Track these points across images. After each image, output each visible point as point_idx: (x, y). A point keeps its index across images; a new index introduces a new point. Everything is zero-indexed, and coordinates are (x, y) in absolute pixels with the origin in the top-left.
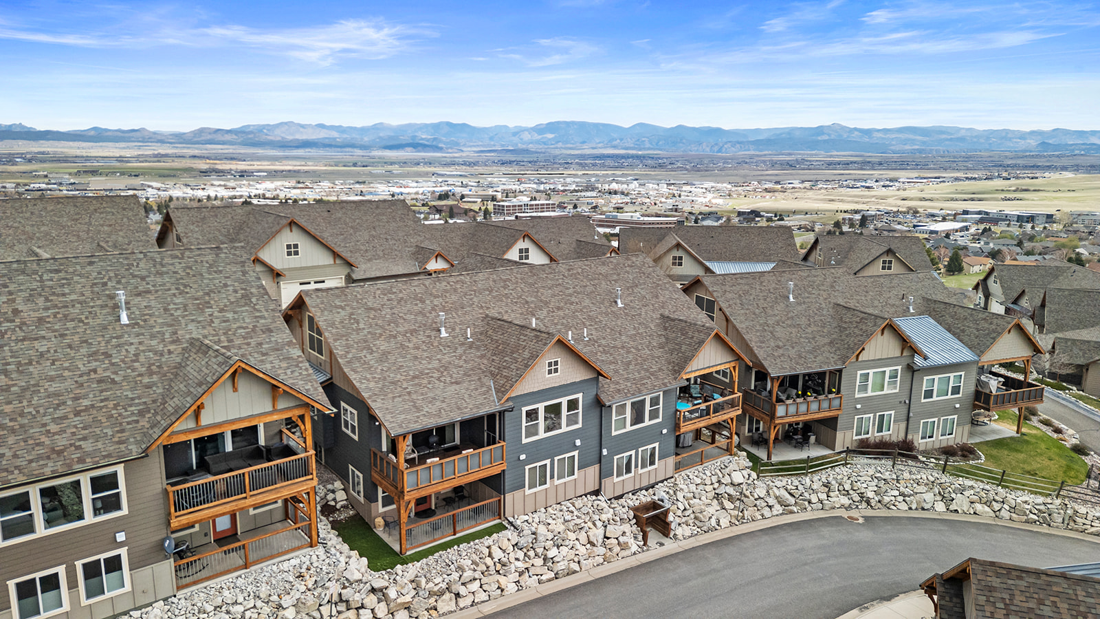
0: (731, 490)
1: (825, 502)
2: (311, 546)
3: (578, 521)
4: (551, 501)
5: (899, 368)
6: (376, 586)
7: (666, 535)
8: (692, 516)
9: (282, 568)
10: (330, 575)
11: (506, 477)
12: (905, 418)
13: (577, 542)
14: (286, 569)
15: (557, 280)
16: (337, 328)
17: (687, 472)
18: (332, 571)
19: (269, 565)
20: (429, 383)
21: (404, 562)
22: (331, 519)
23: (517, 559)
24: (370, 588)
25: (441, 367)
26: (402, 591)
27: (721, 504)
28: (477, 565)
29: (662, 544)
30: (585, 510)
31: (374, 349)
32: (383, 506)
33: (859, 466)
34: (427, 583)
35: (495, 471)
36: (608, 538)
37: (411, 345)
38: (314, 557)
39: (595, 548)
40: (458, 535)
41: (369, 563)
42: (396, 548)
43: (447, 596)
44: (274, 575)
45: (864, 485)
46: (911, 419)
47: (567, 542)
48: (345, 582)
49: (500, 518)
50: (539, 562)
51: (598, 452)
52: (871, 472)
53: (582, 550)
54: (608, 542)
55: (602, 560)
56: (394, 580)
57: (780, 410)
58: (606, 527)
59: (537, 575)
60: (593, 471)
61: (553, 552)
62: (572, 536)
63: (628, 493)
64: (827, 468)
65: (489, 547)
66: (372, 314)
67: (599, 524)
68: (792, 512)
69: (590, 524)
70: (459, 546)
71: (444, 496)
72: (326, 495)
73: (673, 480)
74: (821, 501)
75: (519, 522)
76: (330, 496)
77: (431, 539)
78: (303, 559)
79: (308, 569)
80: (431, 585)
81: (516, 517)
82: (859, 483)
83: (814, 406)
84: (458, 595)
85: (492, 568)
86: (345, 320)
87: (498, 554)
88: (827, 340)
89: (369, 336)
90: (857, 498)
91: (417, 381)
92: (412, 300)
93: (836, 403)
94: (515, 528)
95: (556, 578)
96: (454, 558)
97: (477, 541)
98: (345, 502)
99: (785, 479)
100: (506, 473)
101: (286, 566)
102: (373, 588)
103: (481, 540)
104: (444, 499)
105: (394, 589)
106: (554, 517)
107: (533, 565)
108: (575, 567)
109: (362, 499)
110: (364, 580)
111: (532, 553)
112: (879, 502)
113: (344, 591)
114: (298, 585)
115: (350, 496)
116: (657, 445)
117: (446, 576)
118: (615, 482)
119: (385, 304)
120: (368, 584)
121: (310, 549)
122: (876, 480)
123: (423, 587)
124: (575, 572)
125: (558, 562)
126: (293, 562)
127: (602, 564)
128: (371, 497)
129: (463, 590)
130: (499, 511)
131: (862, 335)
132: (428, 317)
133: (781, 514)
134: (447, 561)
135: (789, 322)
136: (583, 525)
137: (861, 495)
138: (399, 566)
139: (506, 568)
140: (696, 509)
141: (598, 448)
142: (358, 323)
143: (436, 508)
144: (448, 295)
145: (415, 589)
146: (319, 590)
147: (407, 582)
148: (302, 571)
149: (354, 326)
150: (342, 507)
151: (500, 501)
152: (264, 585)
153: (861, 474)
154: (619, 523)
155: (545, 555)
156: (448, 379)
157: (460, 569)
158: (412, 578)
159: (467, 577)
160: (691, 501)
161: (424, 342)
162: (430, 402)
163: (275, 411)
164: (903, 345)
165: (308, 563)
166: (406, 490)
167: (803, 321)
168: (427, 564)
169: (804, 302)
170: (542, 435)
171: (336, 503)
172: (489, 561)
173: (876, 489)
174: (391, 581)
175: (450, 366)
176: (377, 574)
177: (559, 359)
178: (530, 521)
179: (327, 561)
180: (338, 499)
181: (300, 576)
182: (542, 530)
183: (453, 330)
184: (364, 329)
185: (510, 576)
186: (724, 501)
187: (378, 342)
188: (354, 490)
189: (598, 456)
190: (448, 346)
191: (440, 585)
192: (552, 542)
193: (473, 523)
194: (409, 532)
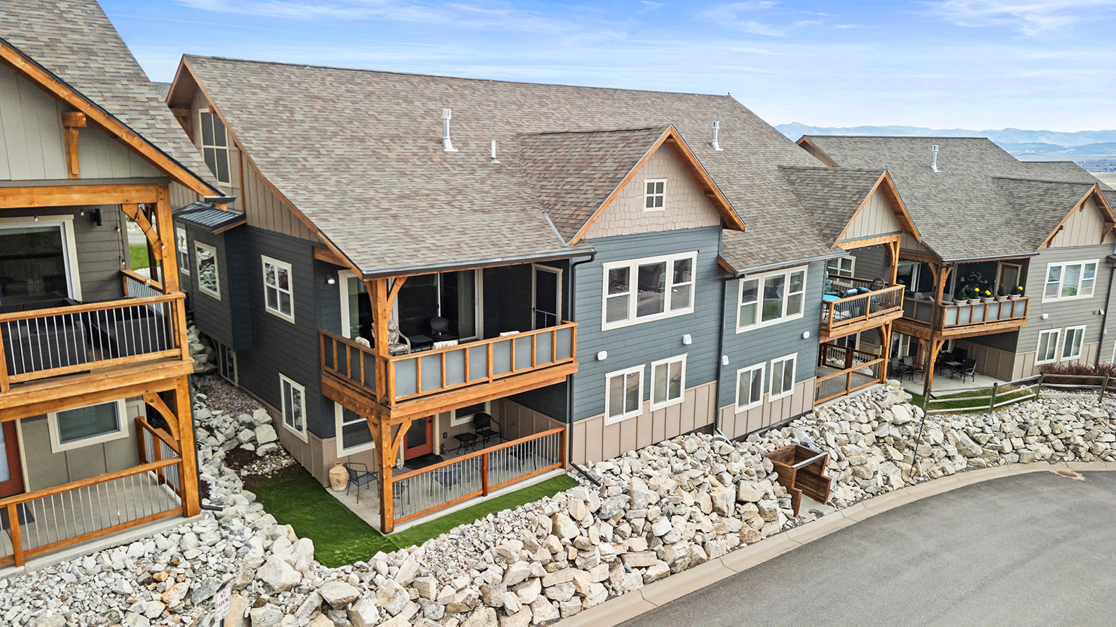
0: (896, 432)
1: (1021, 451)
2: (185, 514)
3: (695, 473)
4: (644, 440)
5: (1097, 261)
6: (332, 597)
7: (822, 500)
8: (850, 470)
9: (108, 562)
10: (226, 577)
11: (575, 390)
12: (1097, 336)
13: (695, 508)
14: (120, 566)
15: (619, 107)
16: (250, 113)
17: (830, 404)
18: (231, 567)
19: (76, 557)
20: (432, 207)
21: (390, 547)
22: (244, 473)
23: (603, 539)
24: (318, 603)
25: (451, 189)
26: (391, 608)
27: (886, 452)
28: (534, 551)
29: (819, 515)
30: (701, 455)
31: (323, 151)
32: (346, 446)
33: (1054, 401)
34: (440, 587)
35: (556, 376)
36: (743, 503)
37: (391, 155)
38: (190, 539)
39: (724, 519)
40: (491, 496)
41: (316, 550)
42: (374, 521)
43: (482, 613)
44: (85, 579)
45: (1068, 427)
46: (1104, 338)
47: (682, 509)
48: (262, 591)
49: (563, 467)
50: (640, 543)
51: (715, 360)
52: (1075, 408)
53: (706, 523)
54: (743, 509)
55: (737, 542)
56: (372, 582)
57: (949, 317)
58: (737, 483)
59: (640, 568)
60: (706, 391)
61: (661, 527)
62: (689, 498)
63: (752, 433)
64: (1013, 403)
65: (552, 516)
66: (318, 105)
67: (728, 478)
68: (979, 467)
69: (712, 479)
70: (496, 515)
71: (457, 433)
72: (237, 431)
73: (813, 415)
74: (1015, 450)
75: (598, 472)
76: (245, 435)
77: (440, 502)
78: (163, 542)
79: (173, 564)
80: (448, 591)
81: (591, 465)
82: (1060, 424)
83: (992, 313)
84: (502, 611)
85: (562, 556)
86: (268, 105)
87: (569, 529)
88: (1000, 220)
89: (313, 133)
90: (1060, 447)
91: (407, 202)
92: (390, 97)
93: (1019, 308)
94: (593, 481)
95: (672, 573)
96: (490, 537)
97: (528, 505)
98: (273, 445)
99: (963, 418)
100: (575, 382)
101: (118, 558)
102: (324, 602)
103: (538, 503)
104: (457, 437)
105: (372, 602)
106: (655, 465)
107: (630, 550)
108: (699, 552)
109: (304, 435)
110: (306, 584)
111: (625, 528)
112: (1090, 451)
113: (257, 613)
114: (143, 602)
115: (283, 435)
116: (794, 356)
117: (476, 573)
118: (738, 414)
119: (342, 96)
120: (314, 594)
121: (182, 520)
122: (1082, 420)
123: (433, 597)
124: (700, 562)
125: (673, 544)
126: (136, 549)
127: (739, 547)
128: (322, 428)
129: (511, 601)
130: (560, 453)
131: (1054, 210)
132: (419, 123)
133: (968, 469)
134: (476, 542)
135: (943, 196)
136: (702, 479)
137: (1067, 442)
138: (380, 555)
139: (586, 555)
140: (855, 459)
141: (714, 354)
142: (292, 113)
143: (442, 452)
144: (450, 100)
145: (415, 601)
146: (198, 611)
147: (398, 586)
148: (155, 568)
149: (285, 116)
150: (267, 453)
151: (562, 433)
152: (53, 603)
153: (1061, 411)
154: (755, 478)
155: (650, 532)
156: (467, 206)
157: (504, 558)
158: (410, 579)
159: (517, 574)
160: (844, 447)
161: (415, 154)
162: (438, 232)
163: (73, 182)
164: (1105, 227)
165: (174, 550)
166: (394, 398)
167: (960, 195)
168: (438, 550)
169: (953, 174)
170: (633, 319)
171: (257, 446)
172: (553, 540)
173: (1083, 432)
174: (365, 585)
175: (467, 190)
176: (334, 573)
177: (665, 181)
178: (617, 470)
179: (221, 546)
180: (260, 441)
181: (152, 580)
182: (638, 485)
183: (466, 144)
184: (303, 121)
185: (594, 571)
186: (888, 447)
187: (329, 143)
188: (289, 421)
189: (714, 366)
190: (460, 165)
191: (468, 591)
192: (658, 508)
193: (515, 474)
194: (398, 487)
